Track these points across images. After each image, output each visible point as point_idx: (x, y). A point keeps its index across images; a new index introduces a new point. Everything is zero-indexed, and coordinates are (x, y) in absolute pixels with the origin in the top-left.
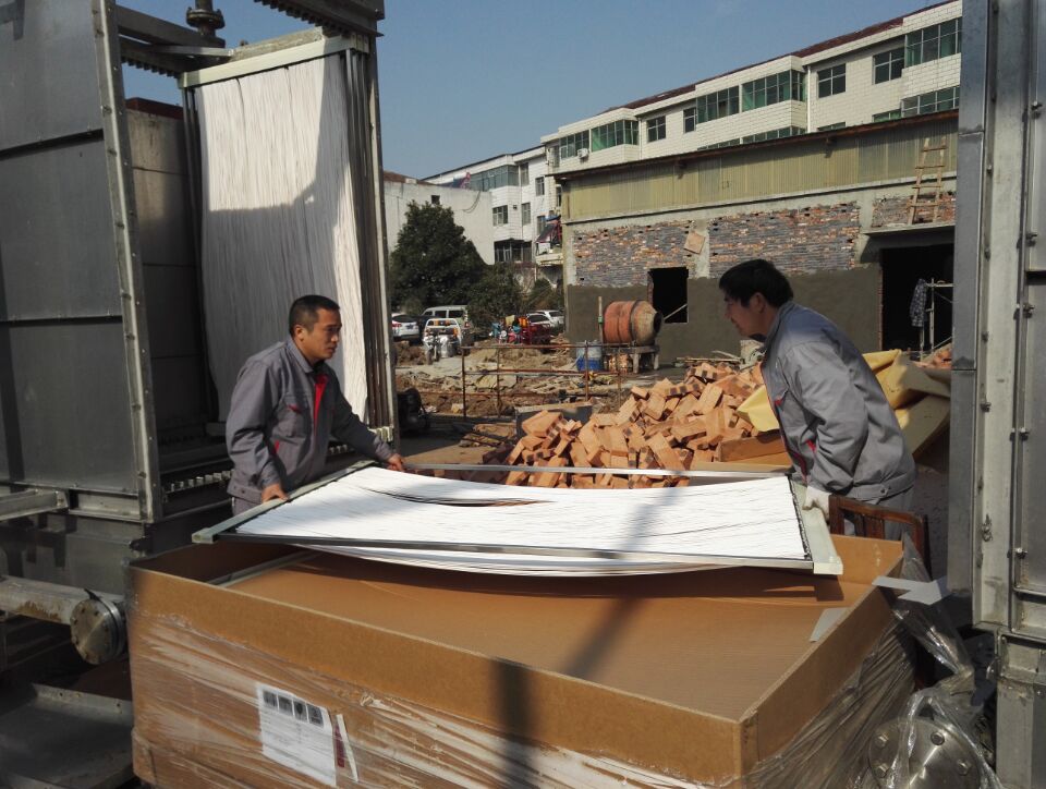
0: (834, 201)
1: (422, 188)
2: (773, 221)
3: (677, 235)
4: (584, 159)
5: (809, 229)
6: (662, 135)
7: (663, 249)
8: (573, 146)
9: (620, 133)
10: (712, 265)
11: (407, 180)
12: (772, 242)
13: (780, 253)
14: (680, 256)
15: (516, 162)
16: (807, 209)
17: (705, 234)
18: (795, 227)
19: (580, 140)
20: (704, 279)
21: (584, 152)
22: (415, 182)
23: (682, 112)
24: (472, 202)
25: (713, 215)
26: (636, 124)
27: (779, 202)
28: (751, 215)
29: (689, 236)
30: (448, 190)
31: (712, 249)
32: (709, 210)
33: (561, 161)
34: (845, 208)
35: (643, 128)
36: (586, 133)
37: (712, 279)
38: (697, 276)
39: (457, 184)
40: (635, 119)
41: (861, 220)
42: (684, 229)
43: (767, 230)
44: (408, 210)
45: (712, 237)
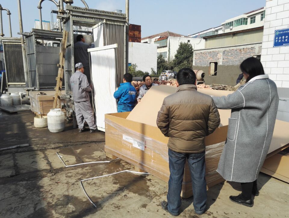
0: (250, 46)
1: (185, 38)
2: (236, 51)
3: (216, 54)
4: (231, 29)
5: (244, 54)
6: (254, 22)
7: (213, 57)
8: (229, 25)
9: (242, 22)
10: (223, 62)
11: (182, 36)
12: (236, 57)
13: (237, 59)
14: (216, 59)
15: (215, 30)
16: (244, 48)
17: (222, 54)
18: (241, 53)
19: (231, 24)
20: (220, 65)
21: (231, 27)
22: (184, 36)
23: (260, 15)
24: (199, 41)
25: (224, 49)
26: (247, 19)
27: (238, 47)
28: (232, 50)
29: (218, 55)
30: (192, 38)
31: (223, 58)
32: (223, 48)
33: (225, 30)
34: (252, 48)
35: (249, 20)
36: (233, 22)
37: (222, 65)
38: (219, 65)
39: (196, 37)
40: (247, 17)
41: (255, 52)
42: (218, 53)
43: (235, 54)
44: (180, 44)
45: (223, 55)
